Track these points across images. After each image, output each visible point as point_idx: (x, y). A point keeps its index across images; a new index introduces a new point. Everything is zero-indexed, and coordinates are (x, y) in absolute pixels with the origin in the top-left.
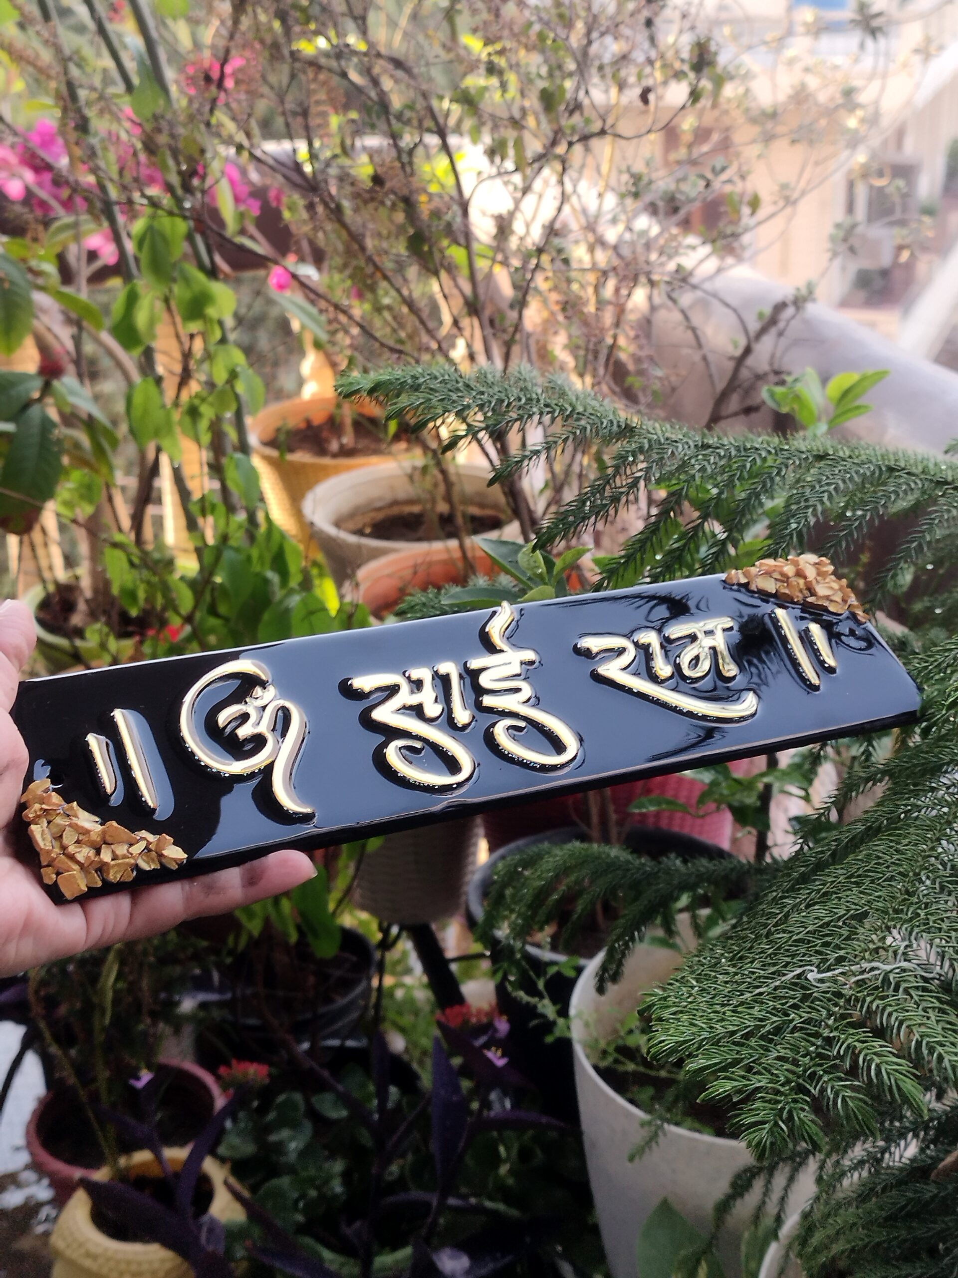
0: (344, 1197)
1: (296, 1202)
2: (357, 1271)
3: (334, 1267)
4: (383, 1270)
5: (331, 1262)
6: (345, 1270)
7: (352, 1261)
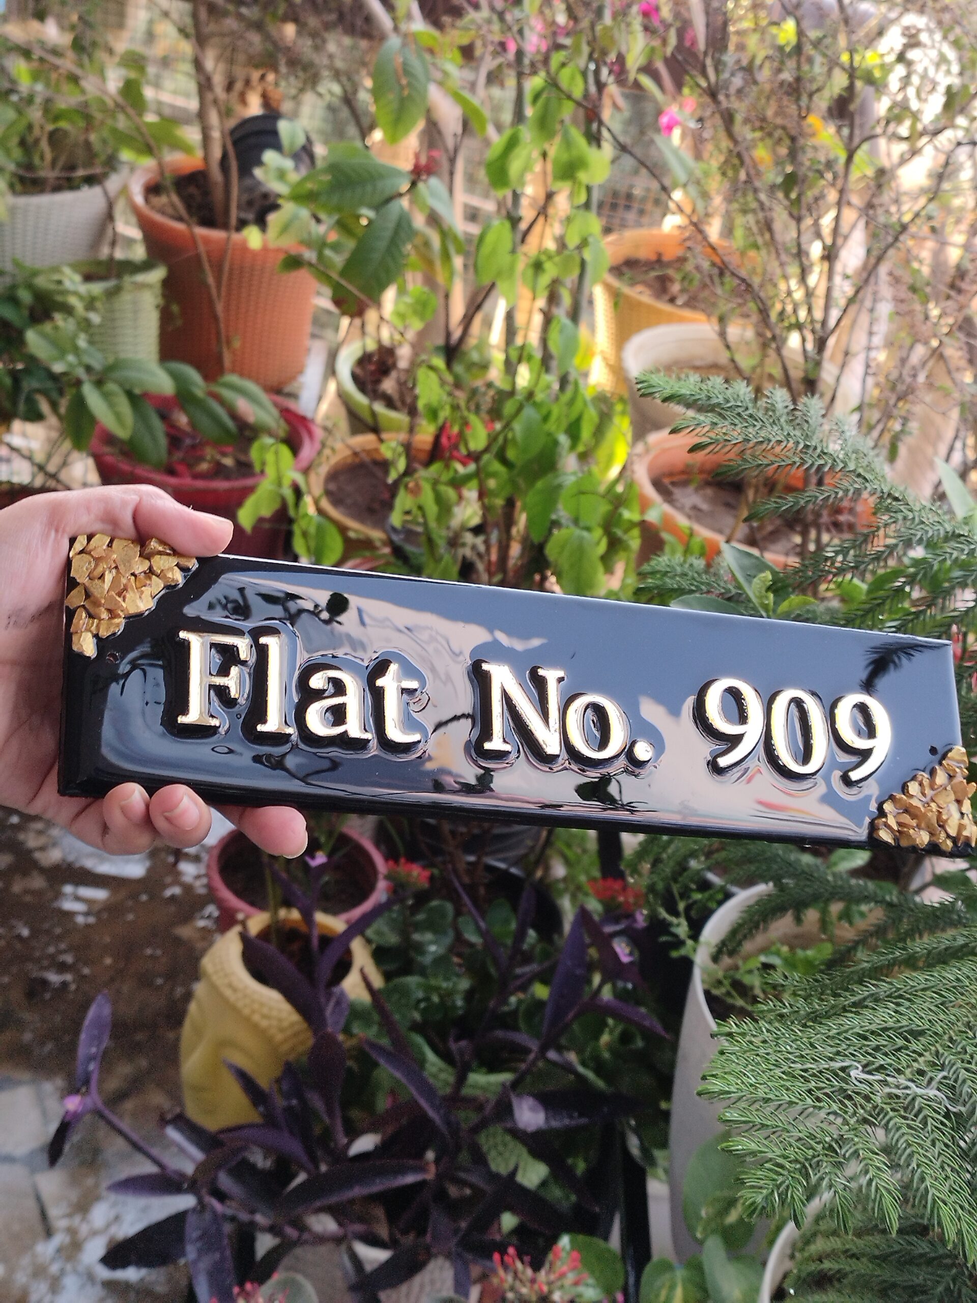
0: (460, 1012)
1: (419, 1001)
2: (451, 1079)
3: (434, 1070)
4: (475, 1086)
5: (433, 1065)
6: (443, 1076)
7: (450, 1070)
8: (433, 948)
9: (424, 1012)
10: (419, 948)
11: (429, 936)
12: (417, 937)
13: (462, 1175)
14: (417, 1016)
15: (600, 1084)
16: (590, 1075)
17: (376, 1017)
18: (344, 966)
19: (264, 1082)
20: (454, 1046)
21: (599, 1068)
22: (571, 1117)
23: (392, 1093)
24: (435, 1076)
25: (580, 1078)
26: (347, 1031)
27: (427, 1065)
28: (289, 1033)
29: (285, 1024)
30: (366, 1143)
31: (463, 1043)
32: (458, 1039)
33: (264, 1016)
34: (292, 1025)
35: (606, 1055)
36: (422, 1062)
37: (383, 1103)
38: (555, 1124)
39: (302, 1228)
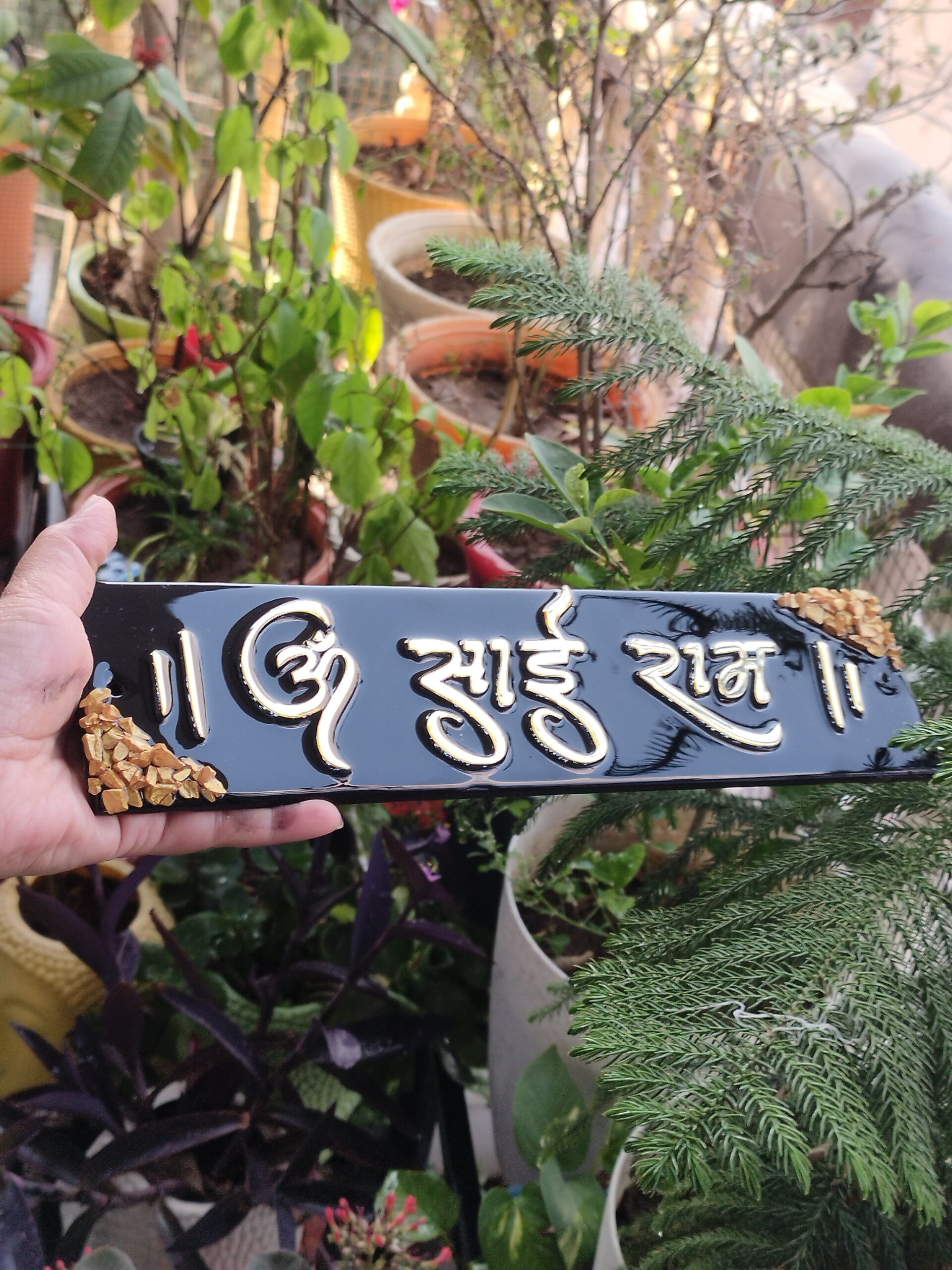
0: (258, 945)
1: (215, 937)
2: (256, 1016)
3: (235, 1008)
4: (281, 1021)
5: (234, 1002)
6: (245, 1013)
7: (254, 1006)
8: (223, 880)
9: (219, 948)
10: (209, 881)
11: (218, 868)
12: (205, 870)
13: (276, 1116)
14: (213, 953)
15: (413, 1007)
16: (402, 999)
17: (171, 960)
18: (132, 909)
19: (55, 1038)
20: (256, 983)
21: (411, 991)
22: (384, 1045)
23: (195, 1037)
24: (238, 1015)
25: (394, 1004)
26: (141, 977)
27: (229, 1004)
28: (78, 984)
29: (73, 975)
30: (172, 1092)
31: (266, 978)
32: (259, 974)
33: (50, 970)
34: (80, 975)
35: (416, 977)
36: (222, 1002)
37: (185, 1049)
38: (369, 1053)
39: (110, 1190)
